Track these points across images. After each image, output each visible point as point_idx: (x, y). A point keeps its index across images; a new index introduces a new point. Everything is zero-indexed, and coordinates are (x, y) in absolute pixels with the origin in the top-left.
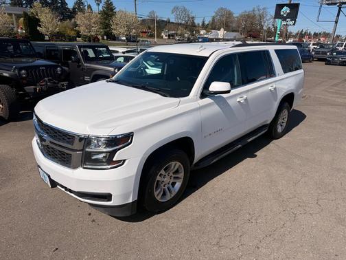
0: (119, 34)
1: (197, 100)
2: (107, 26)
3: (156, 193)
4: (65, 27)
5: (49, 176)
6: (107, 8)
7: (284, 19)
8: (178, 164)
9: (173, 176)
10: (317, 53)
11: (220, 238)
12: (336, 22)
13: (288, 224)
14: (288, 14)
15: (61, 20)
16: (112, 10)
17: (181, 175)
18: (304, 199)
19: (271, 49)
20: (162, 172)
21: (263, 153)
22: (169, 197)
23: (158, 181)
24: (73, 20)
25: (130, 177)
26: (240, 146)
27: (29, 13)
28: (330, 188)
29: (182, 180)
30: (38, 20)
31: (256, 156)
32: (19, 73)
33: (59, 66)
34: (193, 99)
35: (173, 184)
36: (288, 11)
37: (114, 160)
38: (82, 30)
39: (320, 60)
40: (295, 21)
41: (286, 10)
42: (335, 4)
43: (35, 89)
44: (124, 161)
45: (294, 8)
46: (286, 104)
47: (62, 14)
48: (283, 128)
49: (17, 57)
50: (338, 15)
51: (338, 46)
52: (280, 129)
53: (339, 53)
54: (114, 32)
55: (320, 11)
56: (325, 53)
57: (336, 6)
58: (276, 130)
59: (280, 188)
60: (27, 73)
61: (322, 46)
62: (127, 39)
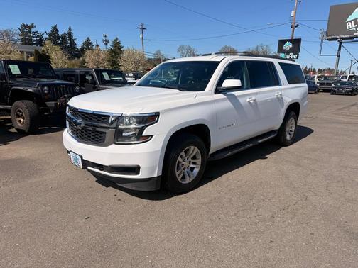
0: (127, 70)
1: (211, 95)
2: (114, 63)
3: (177, 173)
4: (74, 65)
5: (81, 157)
6: (115, 47)
7: (287, 53)
8: (196, 149)
9: (192, 161)
10: (321, 84)
11: (238, 211)
12: (338, 56)
13: (300, 202)
14: (291, 48)
15: (69, 59)
16: (120, 48)
17: (199, 161)
18: (315, 186)
19: (276, 62)
20: (183, 153)
21: (274, 156)
22: (188, 180)
23: (179, 162)
24: (81, 59)
25: (156, 151)
26: (251, 145)
27: (40, 51)
28: (339, 179)
29: (199, 166)
30: (49, 57)
31: (267, 158)
32: (42, 89)
33: (78, 86)
34: (208, 93)
35: (192, 169)
36: (291, 46)
37: (143, 135)
38: (91, 65)
39: (325, 91)
40: (298, 55)
41: (288, 45)
42: (336, 39)
43: (56, 104)
44: (152, 136)
45: (296, 43)
46: (293, 113)
47: (70, 53)
48: (292, 136)
49: (38, 77)
50: (340, 50)
51: (342, 78)
52: (288, 137)
53: (343, 83)
54: (122, 69)
55: (321, 46)
56: (330, 84)
57: (337, 41)
58: (285, 136)
59: (291, 179)
60: (49, 90)
61: (326, 78)
62: (134, 74)
